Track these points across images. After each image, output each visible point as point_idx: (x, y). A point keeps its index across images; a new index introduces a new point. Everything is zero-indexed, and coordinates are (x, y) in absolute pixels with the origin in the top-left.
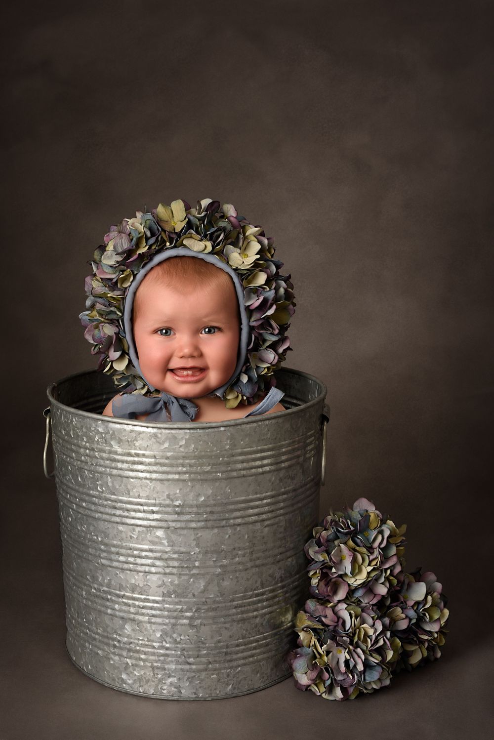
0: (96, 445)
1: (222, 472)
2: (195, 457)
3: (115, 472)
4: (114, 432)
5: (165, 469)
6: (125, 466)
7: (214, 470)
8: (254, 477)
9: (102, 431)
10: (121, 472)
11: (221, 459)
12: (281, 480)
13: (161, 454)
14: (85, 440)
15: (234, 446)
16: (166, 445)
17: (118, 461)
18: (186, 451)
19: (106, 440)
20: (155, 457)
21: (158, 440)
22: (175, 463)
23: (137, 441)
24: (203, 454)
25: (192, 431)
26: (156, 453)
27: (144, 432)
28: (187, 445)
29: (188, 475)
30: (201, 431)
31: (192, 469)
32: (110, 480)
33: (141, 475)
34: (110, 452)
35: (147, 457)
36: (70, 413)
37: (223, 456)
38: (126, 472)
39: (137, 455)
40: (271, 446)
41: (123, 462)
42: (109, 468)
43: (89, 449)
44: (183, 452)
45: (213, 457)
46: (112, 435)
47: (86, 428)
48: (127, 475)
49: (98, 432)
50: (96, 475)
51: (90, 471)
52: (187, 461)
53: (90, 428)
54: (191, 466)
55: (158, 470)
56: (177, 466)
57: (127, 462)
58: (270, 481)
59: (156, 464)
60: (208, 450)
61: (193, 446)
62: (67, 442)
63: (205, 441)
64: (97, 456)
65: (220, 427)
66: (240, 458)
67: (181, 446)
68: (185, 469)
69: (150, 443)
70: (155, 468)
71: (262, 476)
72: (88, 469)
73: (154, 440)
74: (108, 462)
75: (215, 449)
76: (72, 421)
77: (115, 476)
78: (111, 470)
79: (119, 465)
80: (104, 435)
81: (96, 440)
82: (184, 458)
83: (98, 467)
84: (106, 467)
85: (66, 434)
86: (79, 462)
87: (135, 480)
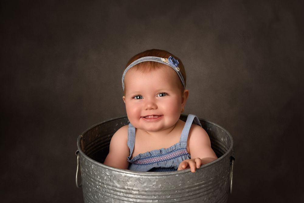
0: (105, 181)
1: (177, 198)
2: (161, 191)
3: (116, 197)
4: (115, 175)
5: (144, 197)
6: (122, 194)
7: (172, 197)
8: (195, 199)
9: (109, 175)
10: (119, 197)
11: (176, 191)
12: (209, 199)
13: (142, 189)
14: (99, 177)
15: (183, 184)
16: (145, 185)
17: (118, 191)
18: (157, 188)
19: (110, 180)
20: (138, 191)
21: (140, 182)
22: (150, 194)
23: (128, 182)
24: (166, 189)
25: (160, 177)
26: (139, 189)
27: (132, 177)
28: (157, 185)
29: (157, 201)
30: (165, 177)
31: (160, 198)
32: (113, 201)
33: (131, 200)
34: (113, 186)
35: (135, 190)
36: (90, 161)
37: (178, 190)
38: (122, 197)
39: (129, 189)
40: (204, 182)
41: (120, 192)
42: (112, 194)
43: (101, 183)
44: (155, 188)
45: (172, 191)
46: (114, 178)
47: (99, 171)
48: (123, 199)
49: (106, 175)
50: (105, 197)
51: (102, 194)
52: (157, 193)
53: (102, 172)
54: (159, 196)
55: (141, 198)
56: (151, 195)
57: (122, 192)
58: (203, 200)
59: (139, 194)
60: (169, 187)
61: (161, 185)
62: (89, 176)
63: (167, 182)
64: (106, 187)
65: (176, 175)
66: (187, 190)
67: (153, 185)
68: (156, 197)
69: (135, 183)
70: (139, 197)
71: (199, 198)
72: (101, 193)
73: (138, 181)
74: (112, 191)
75: (173, 186)
76: (91, 166)
77: (116, 199)
78: (114, 196)
79: (118, 194)
80: (109, 177)
81: (105, 179)
82: (155, 191)
83: (106, 193)
84: (111, 194)
85: (88, 172)
86: (95, 188)
87: (127, 202)
